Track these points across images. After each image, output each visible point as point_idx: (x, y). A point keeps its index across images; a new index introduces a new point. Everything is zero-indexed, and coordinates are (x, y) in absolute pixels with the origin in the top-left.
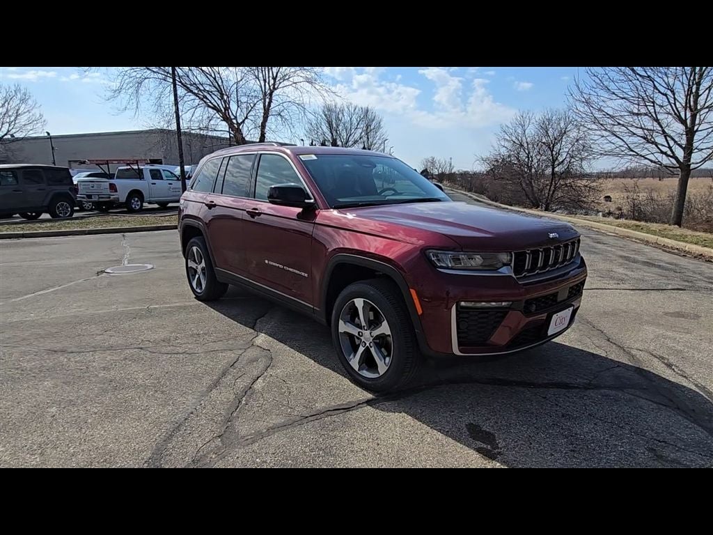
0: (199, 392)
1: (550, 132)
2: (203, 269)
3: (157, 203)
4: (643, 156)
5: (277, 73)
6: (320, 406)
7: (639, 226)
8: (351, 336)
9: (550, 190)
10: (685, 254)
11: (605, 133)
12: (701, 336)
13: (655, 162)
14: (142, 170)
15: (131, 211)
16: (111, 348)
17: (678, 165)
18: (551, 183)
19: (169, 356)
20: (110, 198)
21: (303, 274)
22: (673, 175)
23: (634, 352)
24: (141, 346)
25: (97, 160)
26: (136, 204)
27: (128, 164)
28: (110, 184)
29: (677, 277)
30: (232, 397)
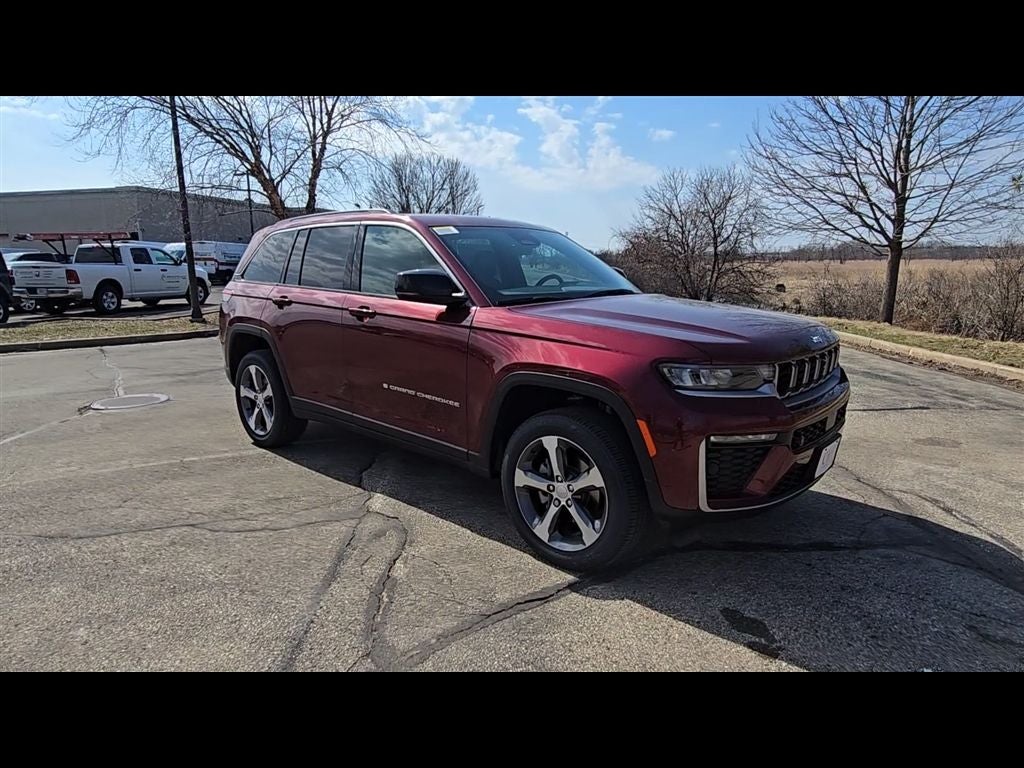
0: (312, 588)
1: (711, 197)
2: (268, 400)
3: (142, 299)
4: (843, 231)
5: (334, 106)
6: (503, 597)
7: (842, 324)
8: (533, 492)
9: (712, 277)
10: (911, 361)
11: (792, 200)
12: (971, 469)
13: (858, 240)
14: (118, 249)
15: (102, 312)
16: (141, 528)
17: (886, 243)
18: (714, 268)
19: (243, 535)
20: (67, 292)
21: (451, 402)
22: (879, 256)
23: (898, 495)
24: (191, 521)
25: (45, 235)
26: (109, 301)
27: (96, 240)
28: (67, 271)
29: (911, 392)
30: (366, 593)
